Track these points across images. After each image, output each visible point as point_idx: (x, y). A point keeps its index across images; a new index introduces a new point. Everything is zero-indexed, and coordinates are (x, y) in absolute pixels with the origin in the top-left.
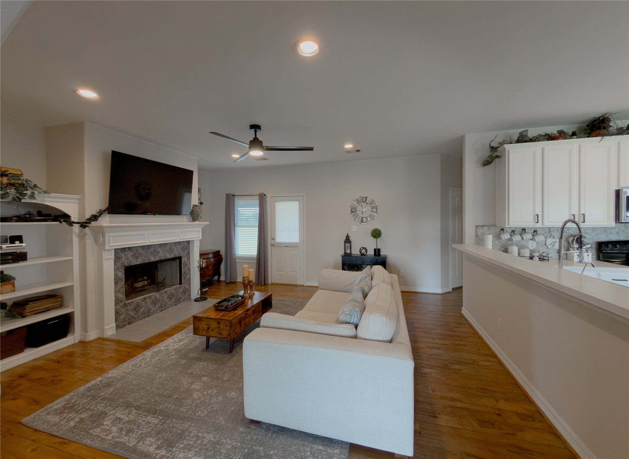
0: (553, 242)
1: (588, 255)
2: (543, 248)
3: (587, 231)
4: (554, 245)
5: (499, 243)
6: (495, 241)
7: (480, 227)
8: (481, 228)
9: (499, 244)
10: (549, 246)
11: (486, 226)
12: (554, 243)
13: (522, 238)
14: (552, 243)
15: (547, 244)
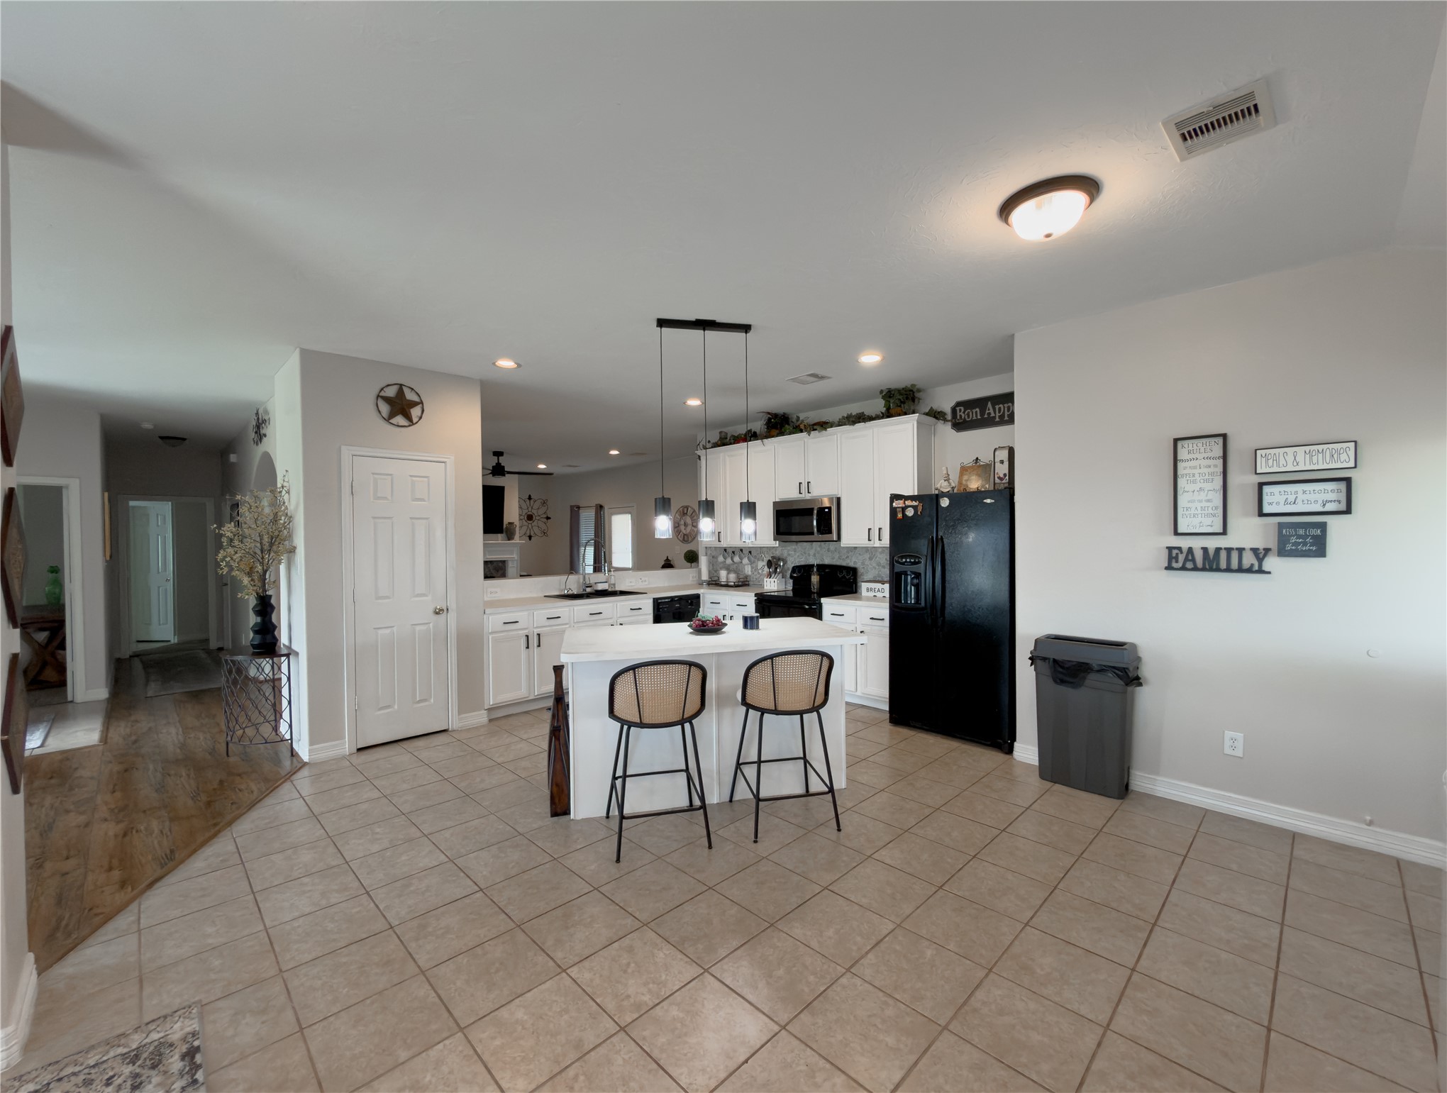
0: (763, 566)
1: (775, 582)
2: (756, 573)
13: (733, 561)
14: (762, 568)
15: (758, 568)
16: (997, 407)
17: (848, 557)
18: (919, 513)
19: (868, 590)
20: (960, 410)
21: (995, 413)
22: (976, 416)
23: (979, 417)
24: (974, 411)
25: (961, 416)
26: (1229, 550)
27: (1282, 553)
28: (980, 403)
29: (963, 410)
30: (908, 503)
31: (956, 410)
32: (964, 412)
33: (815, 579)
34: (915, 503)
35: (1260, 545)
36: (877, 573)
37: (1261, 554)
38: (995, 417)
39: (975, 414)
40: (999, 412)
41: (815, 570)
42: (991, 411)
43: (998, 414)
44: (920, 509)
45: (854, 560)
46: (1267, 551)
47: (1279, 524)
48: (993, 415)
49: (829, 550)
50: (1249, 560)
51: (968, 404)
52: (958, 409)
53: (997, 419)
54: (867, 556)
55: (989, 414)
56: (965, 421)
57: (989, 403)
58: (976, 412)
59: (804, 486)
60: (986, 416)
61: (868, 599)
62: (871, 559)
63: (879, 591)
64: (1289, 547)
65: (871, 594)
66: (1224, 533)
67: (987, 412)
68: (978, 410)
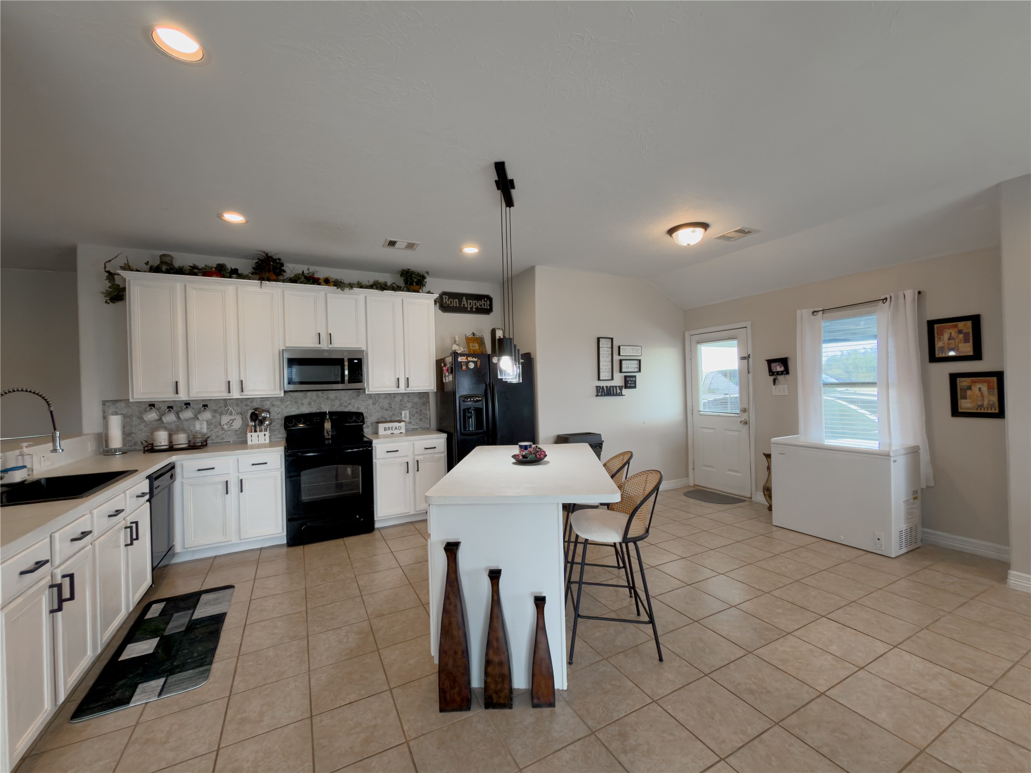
0: (230, 420)
1: (265, 435)
2: (217, 430)
3: (275, 403)
4: (232, 424)
5: (145, 427)
6: (139, 425)
7: (111, 403)
8: (113, 404)
9: (147, 428)
10: (225, 427)
11: (121, 401)
12: (232, 422)
13: (179, 418)
14: (228, 422)
15: (222, 423)
16: (469, 301)
17: (350, 404)
18: (478, 366)
19: (385, 429)
20: (446, 298)
21: (468, 305)
22: (456, 304)
23: (458, 305)
24: (455, 300)
25: (446, 302)
26: (613, 387)
27: (625, 388)
28: (458, 296)
29: (447, 298)
30: (470, 359)
31: (443, 297)
32: (448, 300)
33: (328, 425)
34: (474, 359)
35: (620, 385)
36: (380, 415)
37: (621, 388)
38: (467, 308)
39: (456, 303)
40: (470, 305)
41: (328, 417)
42: (465, 303)
43: (469, 306)
44: (479, 363)
45: (356, 406)
46: (622, 387)
47: (625, 376)
48: (466, 306)
49: (328, 398)
50: (619, 391)
51: (452, 295)
52: (444, 296)
53: (469, 309)
54: (371, 401)
55: (464, 305)
56: (449, 306)
57: (464, 298)
58: (456, 302)
59: (324, 337)
60: (462, 306)
61: (386, 437)
62: (374, 404)
63: (396, 428)
64: (629, 385)
65: (389, 432)
66: (612, 379)
67: (463, 303)
68: (457, 300)
